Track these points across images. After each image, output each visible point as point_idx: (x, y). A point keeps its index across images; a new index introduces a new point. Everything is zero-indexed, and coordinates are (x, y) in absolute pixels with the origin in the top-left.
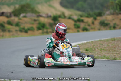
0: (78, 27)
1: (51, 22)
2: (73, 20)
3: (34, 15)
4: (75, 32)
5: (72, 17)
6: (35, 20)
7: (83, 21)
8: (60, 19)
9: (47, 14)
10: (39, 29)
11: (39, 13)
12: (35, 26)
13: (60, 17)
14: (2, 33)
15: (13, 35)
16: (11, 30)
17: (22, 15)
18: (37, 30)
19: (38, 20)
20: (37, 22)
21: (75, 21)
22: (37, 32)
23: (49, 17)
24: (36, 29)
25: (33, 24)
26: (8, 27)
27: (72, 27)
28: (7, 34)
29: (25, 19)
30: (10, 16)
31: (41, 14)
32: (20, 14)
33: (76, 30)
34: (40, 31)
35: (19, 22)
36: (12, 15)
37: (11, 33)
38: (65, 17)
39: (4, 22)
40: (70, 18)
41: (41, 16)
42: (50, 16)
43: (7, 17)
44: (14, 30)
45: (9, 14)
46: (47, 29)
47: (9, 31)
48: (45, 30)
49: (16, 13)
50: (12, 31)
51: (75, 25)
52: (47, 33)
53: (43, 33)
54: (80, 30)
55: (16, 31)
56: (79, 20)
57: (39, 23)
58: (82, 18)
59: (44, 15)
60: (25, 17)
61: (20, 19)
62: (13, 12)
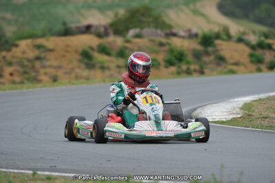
0: (259, 61)
1: (199, 47)
2: (248, 44)
3: (159, 31)
4: (251, 72)
5: (245, 37)
6: (161, 45)
7: (269, 47)
8: (217, 42)
9: (189, 31)
10: (170, 63)
11: (170, 27)
12: (161, 58)
13: (218, 36)
14: (86, 73)
15: (111, 76)
16: (106, 65)
17: (132, 32)
18: (166, 67)
19: (168, 44)
20: (167, 48)
21: (253, 48)
22: (164, 71)
23: (192, 36)
24: (163, 63)
25: (156, 52)
26: (100, 58)
27: (246, 60)
28: (98, 73)
29: (138, 40)
30: (106, 34)
31: (174, 30)
32: (128, 29)
33: (254, 67)
34: (173, 69)
35: (126, 48)
36: (110, 31)
37: (107, 73)
38: (229, 37)
39: (92, 48)
40: (240, 40)
41: (174, 35)
42: (196, 35)
43: (99, 36)
44: (112, 65)
45: (102, 30)
46: (188, 63)
47: (103, 68)
48: (184, 67)
49: (119, 28)
50: (109, 69)
51: (251, 56)
52: (188, 72)
53: (178, 73)
54: (263, 67)
55: (119, 67)
56: (261, 46)
57: (171, 51)
58: (269, 41)
59: (182, 33)
60: (138, 36)
61: (128, 41)
62: (112, 25)
